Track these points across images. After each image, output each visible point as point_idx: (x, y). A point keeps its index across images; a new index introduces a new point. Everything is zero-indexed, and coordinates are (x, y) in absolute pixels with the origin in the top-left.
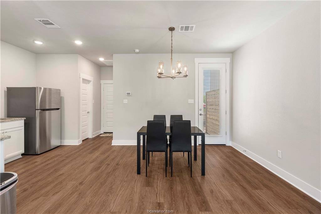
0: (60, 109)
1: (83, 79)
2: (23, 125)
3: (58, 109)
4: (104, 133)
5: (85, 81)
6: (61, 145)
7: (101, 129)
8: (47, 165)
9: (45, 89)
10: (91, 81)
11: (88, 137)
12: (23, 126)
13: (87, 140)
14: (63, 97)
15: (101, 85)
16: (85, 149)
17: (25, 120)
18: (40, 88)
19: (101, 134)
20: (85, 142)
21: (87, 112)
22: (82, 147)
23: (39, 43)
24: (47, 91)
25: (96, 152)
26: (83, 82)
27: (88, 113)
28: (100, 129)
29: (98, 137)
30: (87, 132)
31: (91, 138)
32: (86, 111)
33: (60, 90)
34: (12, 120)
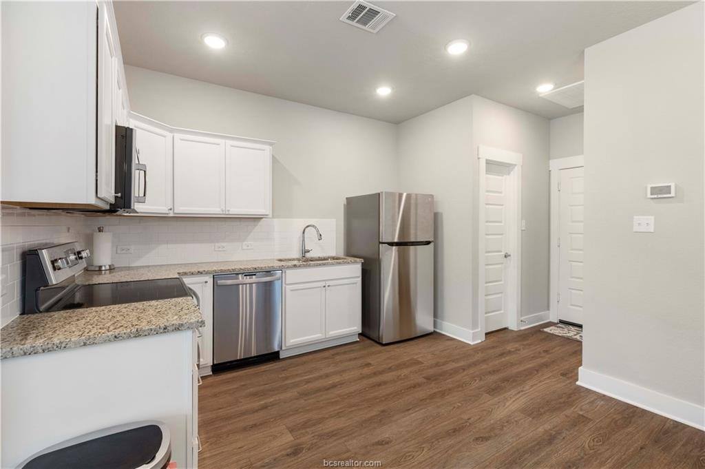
0: (432, 244)
1: (488, 162)
2: (359, 274)
3: (428, 243)
4: (562, 322)
5: (494, 167)
6: (435, 332)
7: (551, 308)
8: (379, 385)
9: (409, 196)
10: (515, 165)
11: (506, 326)
12: (358, 277)
13: (501, 335)
14: (442, 214)
15: (550, 174)
16: (484, 366)
17: (362, 263)
18: (400, 195)
19: (550, 324)
20: (493, 339)
21: (503, 253)
22: (479, 356)
23: (384, 91)
24: (413, 201)
25: (513, 392)
26: (488, 171)
27: (506, 256)
28: (548, 309)
29: (537, 333)
30: (502, 312)
31: (515, 329)
32: (501, 252)
33: (432, 196)
34: (340, 263)
